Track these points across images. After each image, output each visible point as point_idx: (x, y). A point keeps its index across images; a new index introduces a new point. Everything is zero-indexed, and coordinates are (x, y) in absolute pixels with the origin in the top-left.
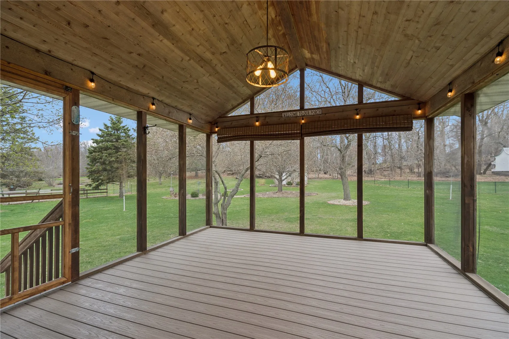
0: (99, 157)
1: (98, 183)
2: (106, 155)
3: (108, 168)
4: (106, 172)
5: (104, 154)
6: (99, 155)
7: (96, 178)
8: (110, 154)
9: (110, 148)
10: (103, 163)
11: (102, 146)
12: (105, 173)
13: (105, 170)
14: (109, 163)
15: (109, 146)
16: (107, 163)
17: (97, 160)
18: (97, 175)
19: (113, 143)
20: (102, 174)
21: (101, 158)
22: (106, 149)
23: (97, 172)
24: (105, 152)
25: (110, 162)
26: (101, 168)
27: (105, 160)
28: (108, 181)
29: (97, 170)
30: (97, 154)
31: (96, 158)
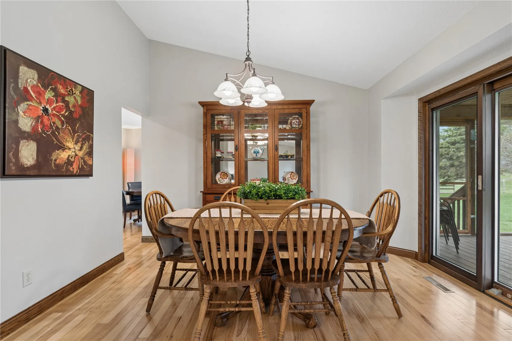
0: (446, 152)
1: (444, 179)
2: (454, 150)
3: (456, 163)
4: (454, 168)
5: (450, 149)
6: (446, 151)
7: (443, 173)
8: (458, 149)
9: (458, 142)
10: (451, 159)
11: (449, 141)
12: (453, 170)
13: (452, 166)
14: (456, 159)
15: (457, 140)
16: (455, 158)
17: (443, 155)
18: (444, 171)
19: (462, 137)
20: (449, 170)
21: (448, 154)
22: (454, 143)
23: (443, 169)
24: (453, 146)
25: (458, 157)
26: (448, 163)
27: (452, 155)
28: (455, 177)
29: (444, 166)
30: (444, 150)
31: (443, 154)
